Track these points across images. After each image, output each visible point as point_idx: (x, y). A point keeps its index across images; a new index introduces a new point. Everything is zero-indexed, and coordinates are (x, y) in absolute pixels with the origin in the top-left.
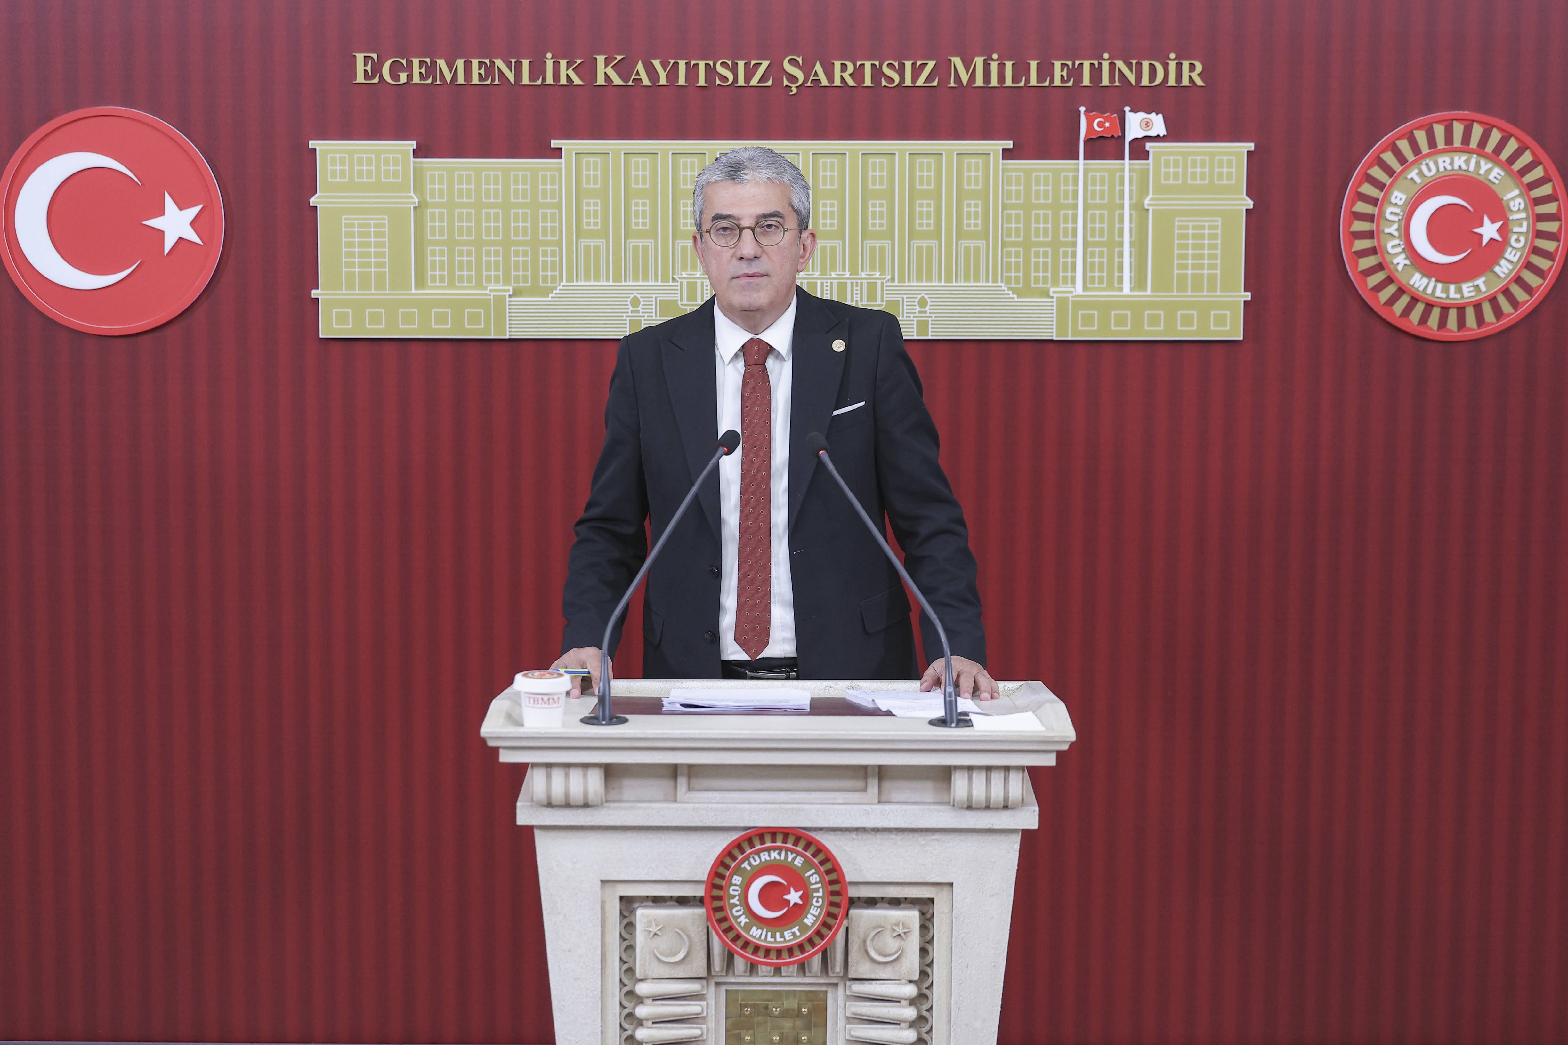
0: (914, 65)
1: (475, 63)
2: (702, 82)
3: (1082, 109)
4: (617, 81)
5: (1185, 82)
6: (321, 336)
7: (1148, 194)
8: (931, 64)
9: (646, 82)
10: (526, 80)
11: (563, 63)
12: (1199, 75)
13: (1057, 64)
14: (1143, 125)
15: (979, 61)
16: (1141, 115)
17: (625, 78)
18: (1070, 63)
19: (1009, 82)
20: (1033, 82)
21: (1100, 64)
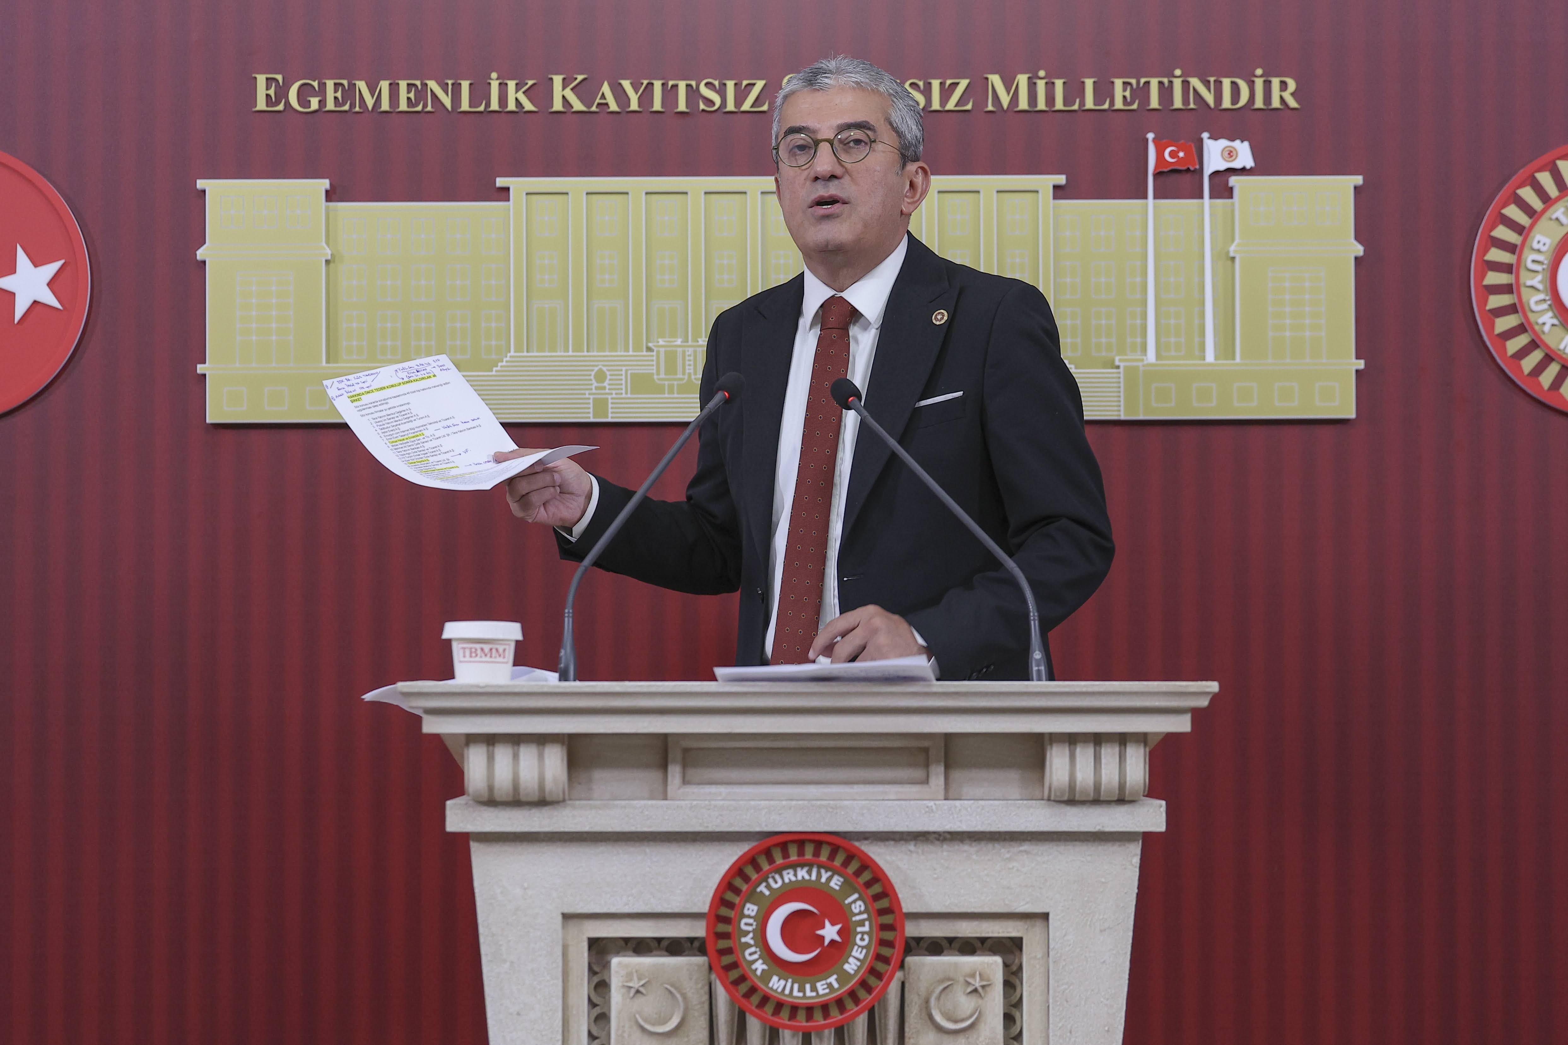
0: (942, 84)
1: (403, 85)
2: (682, 107)
3: (1150, 136)
4: (578, 106)
5: (1276, 103)
6: (208, 421)
7: (1233, 240)
8: (964, 83)
9: (613, 107)
10: (465, 106)
11: (511, 84)
12: (1292, 94)
13: (1118, 83)
14: (1226, 154)
15: (1022, 79)
16: (1223, 143)
17: (589, 105)
18: (1133, 81)
19: (1059, 105)
20: (1089, 104)
21: (1171, 82)
